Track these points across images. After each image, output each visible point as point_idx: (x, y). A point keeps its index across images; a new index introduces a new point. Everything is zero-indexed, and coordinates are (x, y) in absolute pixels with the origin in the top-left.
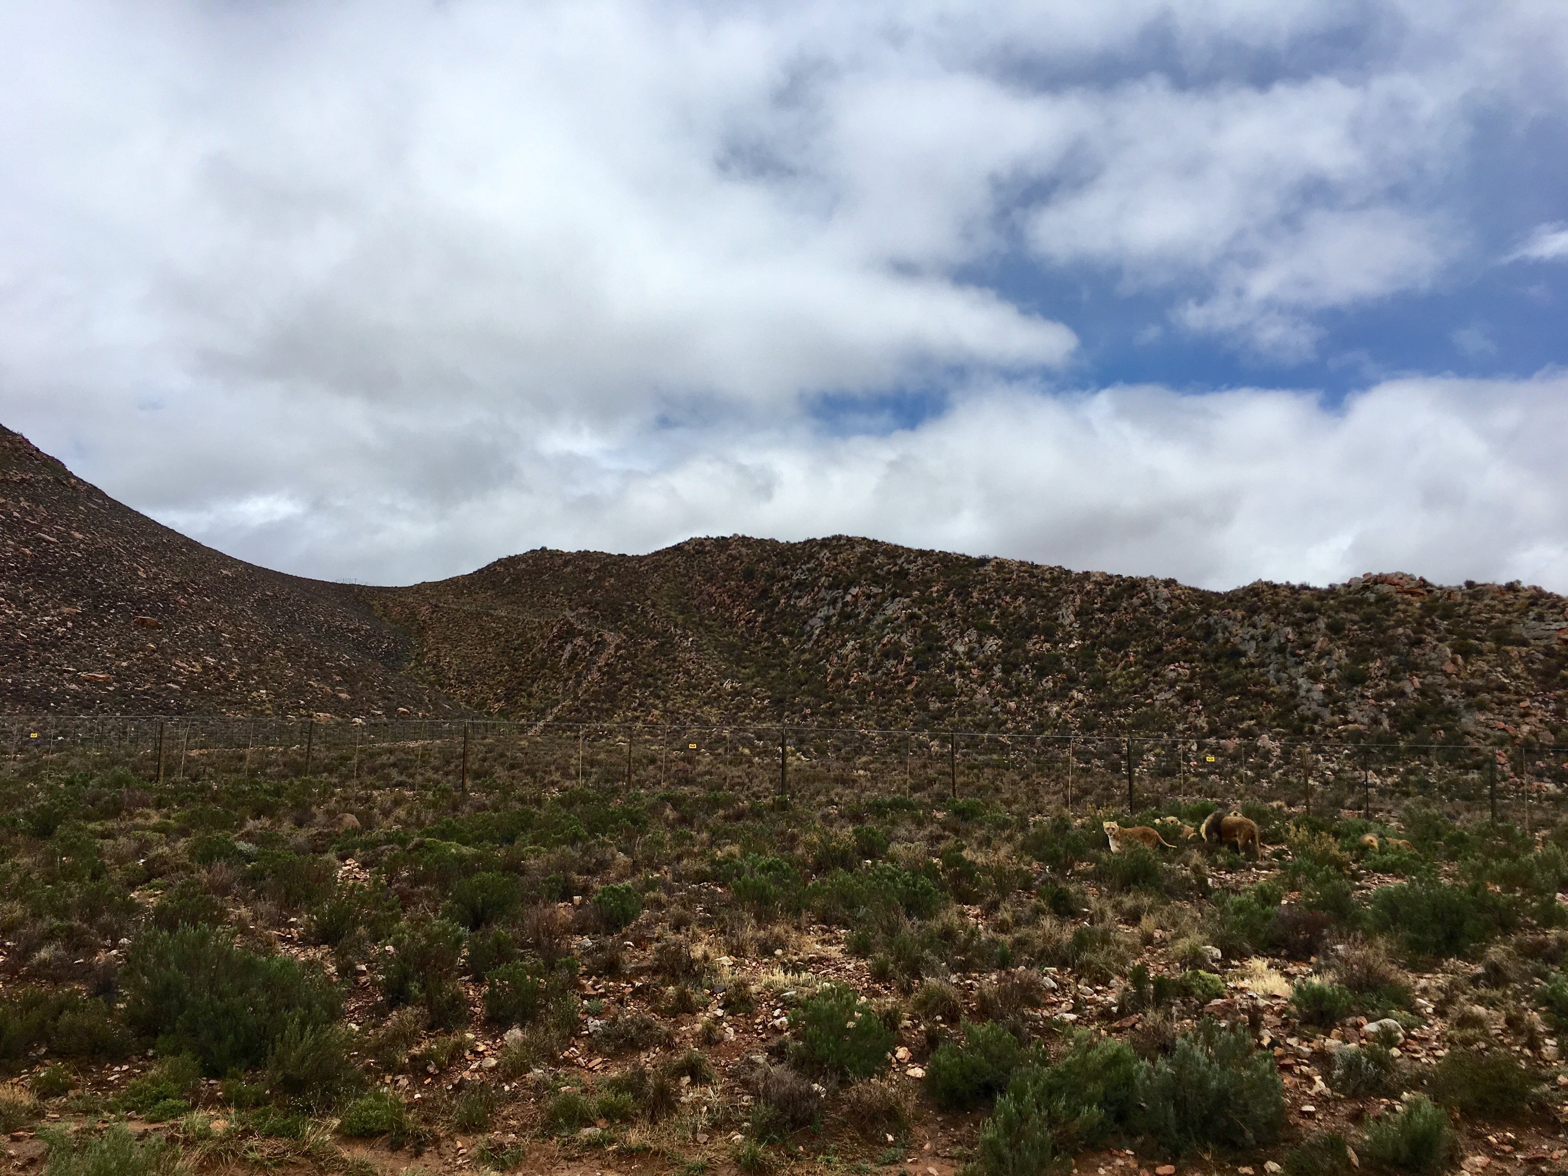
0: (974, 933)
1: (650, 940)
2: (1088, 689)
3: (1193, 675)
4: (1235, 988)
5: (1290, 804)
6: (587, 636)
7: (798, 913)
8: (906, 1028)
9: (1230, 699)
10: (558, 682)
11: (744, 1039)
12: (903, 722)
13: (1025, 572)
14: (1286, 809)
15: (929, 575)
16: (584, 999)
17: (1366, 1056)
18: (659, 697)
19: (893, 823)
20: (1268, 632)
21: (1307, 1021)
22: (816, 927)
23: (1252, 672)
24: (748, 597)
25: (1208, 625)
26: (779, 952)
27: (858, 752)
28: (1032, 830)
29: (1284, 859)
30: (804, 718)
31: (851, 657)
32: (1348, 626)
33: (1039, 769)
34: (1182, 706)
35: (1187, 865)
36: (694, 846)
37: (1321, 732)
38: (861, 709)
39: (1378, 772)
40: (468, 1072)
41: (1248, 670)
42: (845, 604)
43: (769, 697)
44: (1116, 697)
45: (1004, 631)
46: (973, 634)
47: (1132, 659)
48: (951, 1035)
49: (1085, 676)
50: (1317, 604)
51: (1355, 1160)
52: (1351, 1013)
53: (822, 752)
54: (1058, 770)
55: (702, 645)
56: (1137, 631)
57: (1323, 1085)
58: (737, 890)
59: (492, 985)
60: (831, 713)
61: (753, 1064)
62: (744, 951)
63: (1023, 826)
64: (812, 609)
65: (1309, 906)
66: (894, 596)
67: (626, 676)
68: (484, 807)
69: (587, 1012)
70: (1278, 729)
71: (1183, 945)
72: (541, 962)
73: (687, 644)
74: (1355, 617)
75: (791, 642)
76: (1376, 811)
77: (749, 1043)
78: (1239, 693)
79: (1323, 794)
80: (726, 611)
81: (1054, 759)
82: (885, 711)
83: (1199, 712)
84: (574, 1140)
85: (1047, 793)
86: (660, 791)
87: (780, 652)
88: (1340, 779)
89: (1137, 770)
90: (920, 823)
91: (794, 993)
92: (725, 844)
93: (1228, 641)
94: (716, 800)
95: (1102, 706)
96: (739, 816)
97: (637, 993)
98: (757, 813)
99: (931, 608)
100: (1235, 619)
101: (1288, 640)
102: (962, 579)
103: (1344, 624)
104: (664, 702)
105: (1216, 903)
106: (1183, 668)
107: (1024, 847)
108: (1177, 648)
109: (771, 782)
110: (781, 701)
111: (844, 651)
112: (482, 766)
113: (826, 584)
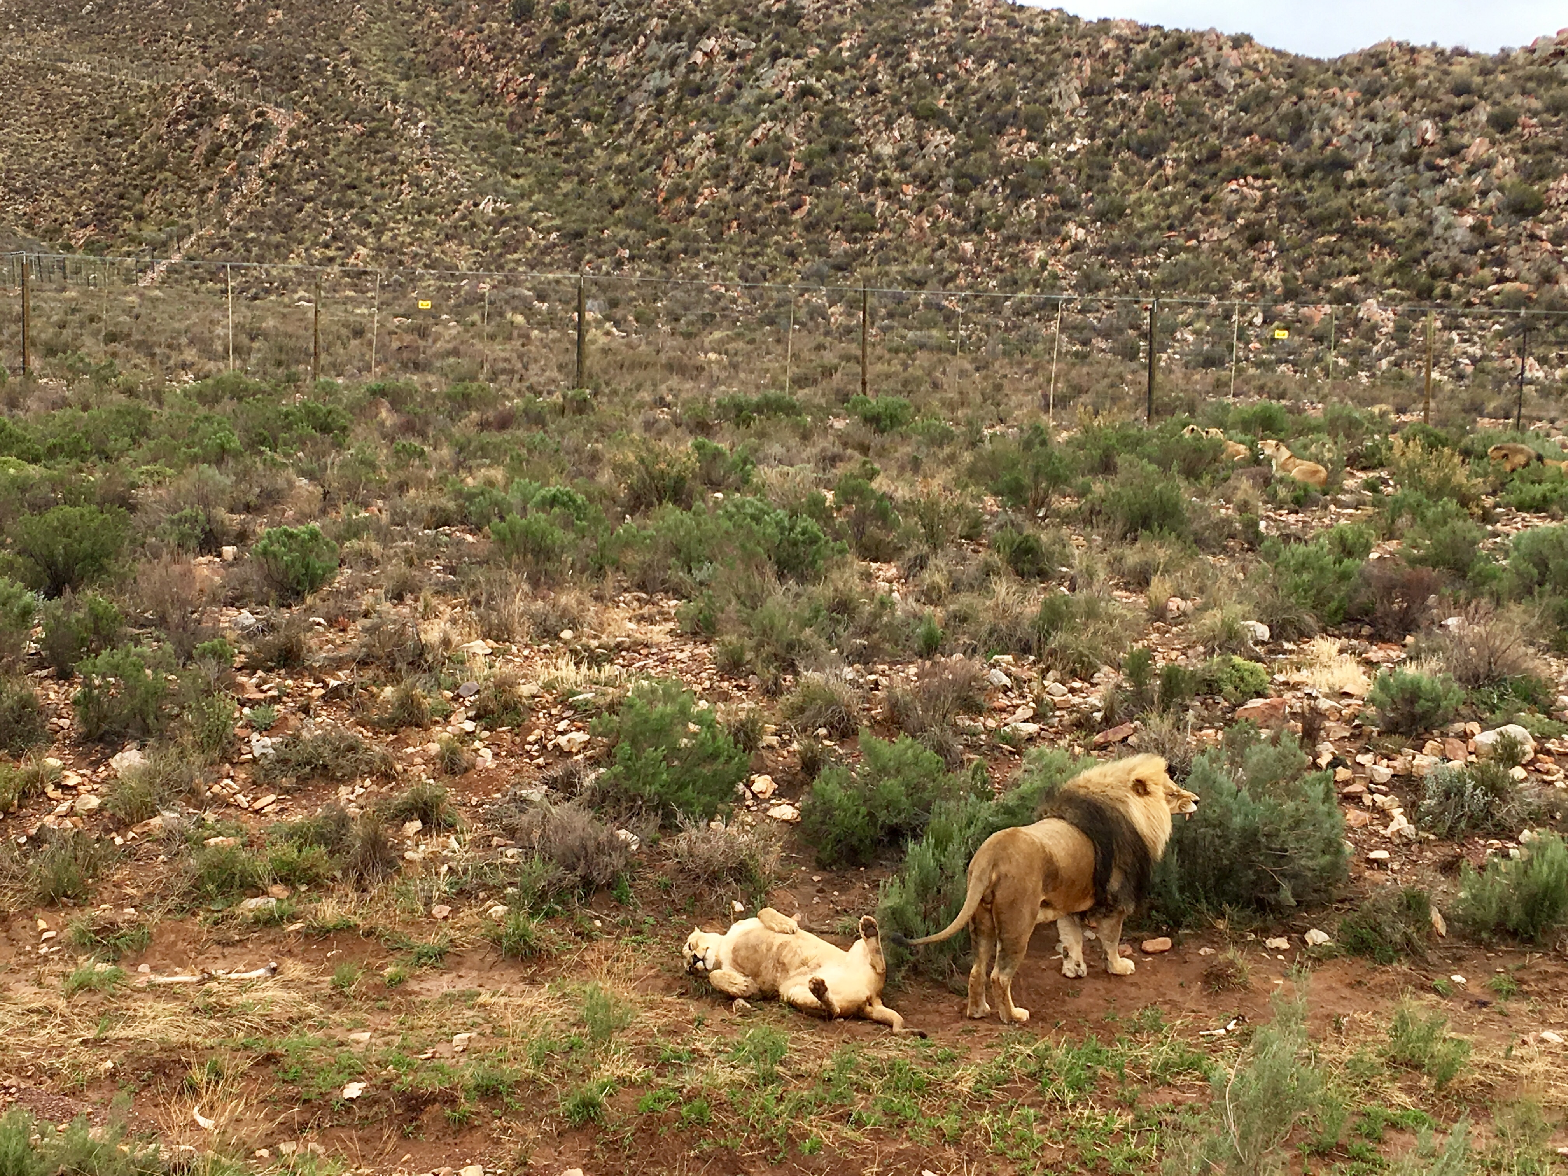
0: (884, 604)
1: (353, 616)
2: (1094, 222)
3: (1266, 199)
4: (1286, 683)
5: (1401, 410)
6: (238, 113)
7: (599, 573)
8: (770, 747)
9: (1321, 240)
10: (189, 194)
11: (508, 766)
12: (786, 274)
13: (1001, 17)
14: (1392, 416)
15: (837, 19)
16: (243, 705)
17: (1472, 777)
18: (368, 225)
19: (762, 435)
20: (1394, 128)
21: (1391, 729)
22: (628, 596)
23: (1362, 195)
24: (521, 51)
25: (1299, 115)
26: (567, 634)
27: (707, 321)
28: (988, 446)
29: (1380, 492)
30: (619, 264)
31: (701, 160)
32: (1522, 119)
33: (1005, 353)
34: (1244, 251)
35: (1228, 502)
36: (427, 467)
37: (1459, 296)
38: (716, 251)
39: (1543, 361)
40: (52, 818)
41: (1355, 192)
42: (693, 68)
43: (558, 229)
44: (1140, 236)
45: (961, 120)
46: (908, 121)
47: (1169, 171)
48: (840, 758)
49: (1091, 200)
50: (1478, 80)
51: (1441, 927)
52: (1459, 716)
53: (646, 321)
54: (1035, 356)
55: (441, 135)
56: (1180, 124)
57: (1404, 820)
58: (502, 540)
59: (87, 684)
60: (666, 258)
61: (523, 803)
62: (510, 632)
63: (974, 443)
64: (634, 76)
65: (1414, 562)
66: (776, 55)
67: (311, 186)
68: (64, 403)
69: (249, 725)
70: (1394, 291)
71: (1213, 619)
72: (168, 647)
73: (416, 132)
74: (1536, 104)
75: (596, 134)
76: (1532, 419)
77: (517, 771)
78: (1337, 231)
79: (1453, 396)
80: (484, 75)
81: (1030, 339)
82: (755, 255)
83: (1270, 262)
84: (233, 917)
85: (1016, 390)
86: (371, 380)
87: (578, 151)
88: (1482, 371)
89: (1164, 356)
90: (806, 436)
91: (590, 696)
92: (479, 467)
93: (1328, 142)
94: (466, 396)
95: (1115, 251)
96: (504, 423)
97: (332, 696)
98: (537, 419)
99: (840, 78)
100: (1343, 106)
101: (1424, 142)
102: (894, 28)
103: (1517, 115)
104: (378, 233)
105: (1268, 556)
106: (1252, 187)
107: (973, 473)
108: (1243, 153)
109: (561, 367)
110: (579, 235)
111: (690, 151)
112: (58, 335)
113: (659, 32)
